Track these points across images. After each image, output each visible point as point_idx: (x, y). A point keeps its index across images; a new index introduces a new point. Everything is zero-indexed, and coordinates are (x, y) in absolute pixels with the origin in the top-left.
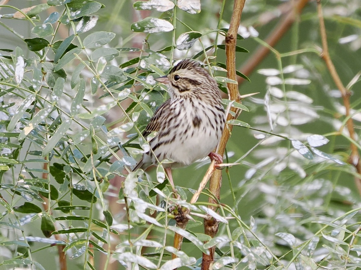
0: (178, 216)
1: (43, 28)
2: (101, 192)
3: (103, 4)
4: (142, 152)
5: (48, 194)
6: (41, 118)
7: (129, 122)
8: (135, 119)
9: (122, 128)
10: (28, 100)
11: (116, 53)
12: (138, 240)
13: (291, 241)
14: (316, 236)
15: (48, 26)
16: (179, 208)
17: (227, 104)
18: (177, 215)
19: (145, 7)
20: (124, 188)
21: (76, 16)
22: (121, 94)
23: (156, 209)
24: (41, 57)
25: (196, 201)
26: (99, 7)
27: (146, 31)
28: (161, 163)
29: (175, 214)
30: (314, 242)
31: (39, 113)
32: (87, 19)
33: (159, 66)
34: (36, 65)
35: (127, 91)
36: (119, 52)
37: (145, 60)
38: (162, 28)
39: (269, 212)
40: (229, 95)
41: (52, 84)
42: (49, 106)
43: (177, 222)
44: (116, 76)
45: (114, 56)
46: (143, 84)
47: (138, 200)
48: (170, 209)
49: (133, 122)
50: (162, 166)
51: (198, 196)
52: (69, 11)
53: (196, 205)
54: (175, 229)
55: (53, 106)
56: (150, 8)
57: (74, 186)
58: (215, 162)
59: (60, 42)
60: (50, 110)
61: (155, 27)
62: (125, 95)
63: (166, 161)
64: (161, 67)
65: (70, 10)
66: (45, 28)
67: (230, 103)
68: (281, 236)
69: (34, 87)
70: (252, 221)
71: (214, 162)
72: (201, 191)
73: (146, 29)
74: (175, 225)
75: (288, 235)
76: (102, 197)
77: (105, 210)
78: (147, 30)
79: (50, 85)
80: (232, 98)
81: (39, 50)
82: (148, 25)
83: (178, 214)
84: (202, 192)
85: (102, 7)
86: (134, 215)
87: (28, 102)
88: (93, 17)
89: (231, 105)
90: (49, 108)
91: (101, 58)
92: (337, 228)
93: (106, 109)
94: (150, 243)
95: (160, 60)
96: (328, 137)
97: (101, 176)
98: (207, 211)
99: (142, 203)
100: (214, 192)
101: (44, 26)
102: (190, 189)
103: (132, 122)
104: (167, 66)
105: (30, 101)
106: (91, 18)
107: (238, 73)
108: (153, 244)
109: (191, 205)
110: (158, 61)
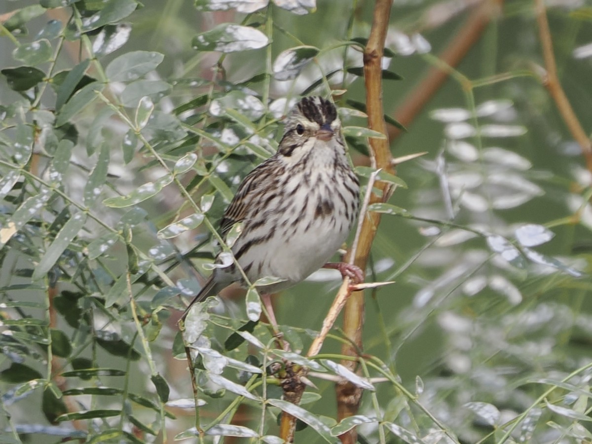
0: (286, 379)
1: (32, 48)
2: (147, 342)
3: (139, 3)
4: (220, 266)
5: (47, 346)
6: (30, 212)
7: (195, 212)
8: (207, 207)
9: (182, 223)
10: (6, 181)
11: (165, 89)
12: (213, 426)
13: (492, 416)
14: (537, 407)
15: (43, 44)
16: (287, 366)
17: (367, 176)
18: (284, 378)
19: (217, 5)
20: (184, 330)
21: (93, 25)
22: (180, 162)
23: (246, 369)
24: (32, 101)
25: (318, 351)
26: (133, 7)
27: (218, 49)
28: (255, 284)
29: (280, 378)
30: (532, 417)
31: (27, 203)
32: (111, 30)
33: (245, 110)
34: (23, 117)
35: (190, 158)
36: (171, 86)
37: (219, 102)
38: (247, 43)
39: (460, 364)
40: (373, 159)
41: (53, 149)
42: (45, 191)
43: (285, 392)
44: (167, 130)
45: (162, 95)
46: (216, 144)
47: (209, 352)
48: (272, 368)
49: (203, 212)
50: (255, 291)
51: (320, 343)
52: (79, 15)
53: (317, 359)
54: (282, 404)
55: (52, 191)
56: (225, 7)
57: (98, 332)
58: (350, 281)
59: (65, 74)
60: (46, 198)
61: (235, 41)
62: (188, 164)
63: (263, 282)
64: (247, 113)
65: (82, 15)
66: (36, 49)
67: (373, 174)
68: (472, 408)
69: (18, 156)
70: (420, 384)
71: (347, 280)
72: (326, 334)
73: (219, 44)
74: (282, 397)
75: (484, 406)
76: (148, 351)
77: (155, 374)
78: (221, 46)
79: (49, 151)
80: (379, 164)
81: (27, 88)
82: (222, 39)
83: (286, 377)
84: (329, 335)
85: (138, 8)
86: (203, 379)
87: (6, 183)
88: (123, 26)
89: (375, 177)
90: (44, 194)
91: (144, 99)
92: (573, 390)
93: (154, 190)
94: (235, 431)
95: (244, 101)
96: (553, 229)
97: (144, 313)
98: (336, 369)
99: (217, 357)
100: (352, 334)
101: (36, 45)
102: (308, 331)
103: (200, 212)
104: (259, 111)
105: (9, 183)
106: (118, 29)
107: (387, 119)
108: (240, 432)
109: (308, 361)
110: (241, 102)
